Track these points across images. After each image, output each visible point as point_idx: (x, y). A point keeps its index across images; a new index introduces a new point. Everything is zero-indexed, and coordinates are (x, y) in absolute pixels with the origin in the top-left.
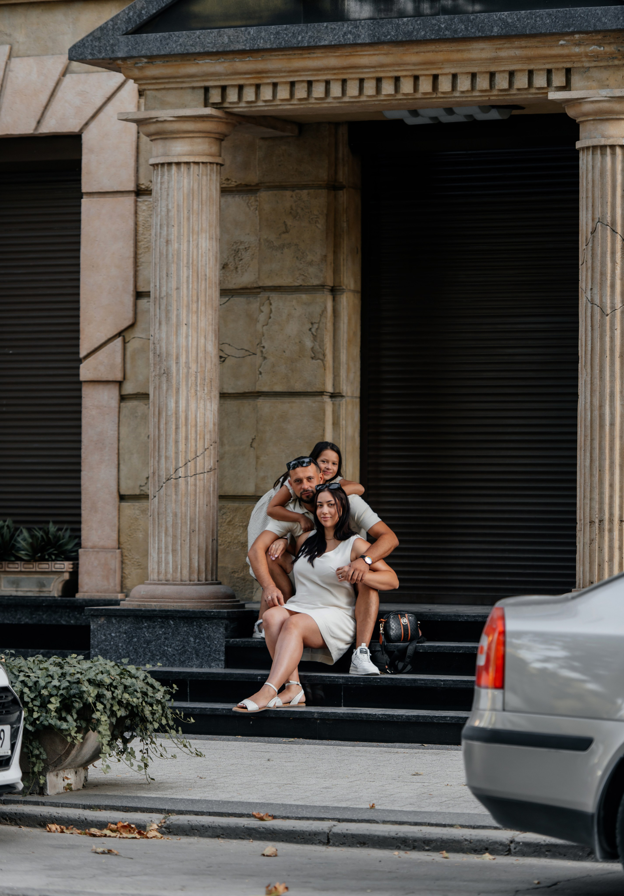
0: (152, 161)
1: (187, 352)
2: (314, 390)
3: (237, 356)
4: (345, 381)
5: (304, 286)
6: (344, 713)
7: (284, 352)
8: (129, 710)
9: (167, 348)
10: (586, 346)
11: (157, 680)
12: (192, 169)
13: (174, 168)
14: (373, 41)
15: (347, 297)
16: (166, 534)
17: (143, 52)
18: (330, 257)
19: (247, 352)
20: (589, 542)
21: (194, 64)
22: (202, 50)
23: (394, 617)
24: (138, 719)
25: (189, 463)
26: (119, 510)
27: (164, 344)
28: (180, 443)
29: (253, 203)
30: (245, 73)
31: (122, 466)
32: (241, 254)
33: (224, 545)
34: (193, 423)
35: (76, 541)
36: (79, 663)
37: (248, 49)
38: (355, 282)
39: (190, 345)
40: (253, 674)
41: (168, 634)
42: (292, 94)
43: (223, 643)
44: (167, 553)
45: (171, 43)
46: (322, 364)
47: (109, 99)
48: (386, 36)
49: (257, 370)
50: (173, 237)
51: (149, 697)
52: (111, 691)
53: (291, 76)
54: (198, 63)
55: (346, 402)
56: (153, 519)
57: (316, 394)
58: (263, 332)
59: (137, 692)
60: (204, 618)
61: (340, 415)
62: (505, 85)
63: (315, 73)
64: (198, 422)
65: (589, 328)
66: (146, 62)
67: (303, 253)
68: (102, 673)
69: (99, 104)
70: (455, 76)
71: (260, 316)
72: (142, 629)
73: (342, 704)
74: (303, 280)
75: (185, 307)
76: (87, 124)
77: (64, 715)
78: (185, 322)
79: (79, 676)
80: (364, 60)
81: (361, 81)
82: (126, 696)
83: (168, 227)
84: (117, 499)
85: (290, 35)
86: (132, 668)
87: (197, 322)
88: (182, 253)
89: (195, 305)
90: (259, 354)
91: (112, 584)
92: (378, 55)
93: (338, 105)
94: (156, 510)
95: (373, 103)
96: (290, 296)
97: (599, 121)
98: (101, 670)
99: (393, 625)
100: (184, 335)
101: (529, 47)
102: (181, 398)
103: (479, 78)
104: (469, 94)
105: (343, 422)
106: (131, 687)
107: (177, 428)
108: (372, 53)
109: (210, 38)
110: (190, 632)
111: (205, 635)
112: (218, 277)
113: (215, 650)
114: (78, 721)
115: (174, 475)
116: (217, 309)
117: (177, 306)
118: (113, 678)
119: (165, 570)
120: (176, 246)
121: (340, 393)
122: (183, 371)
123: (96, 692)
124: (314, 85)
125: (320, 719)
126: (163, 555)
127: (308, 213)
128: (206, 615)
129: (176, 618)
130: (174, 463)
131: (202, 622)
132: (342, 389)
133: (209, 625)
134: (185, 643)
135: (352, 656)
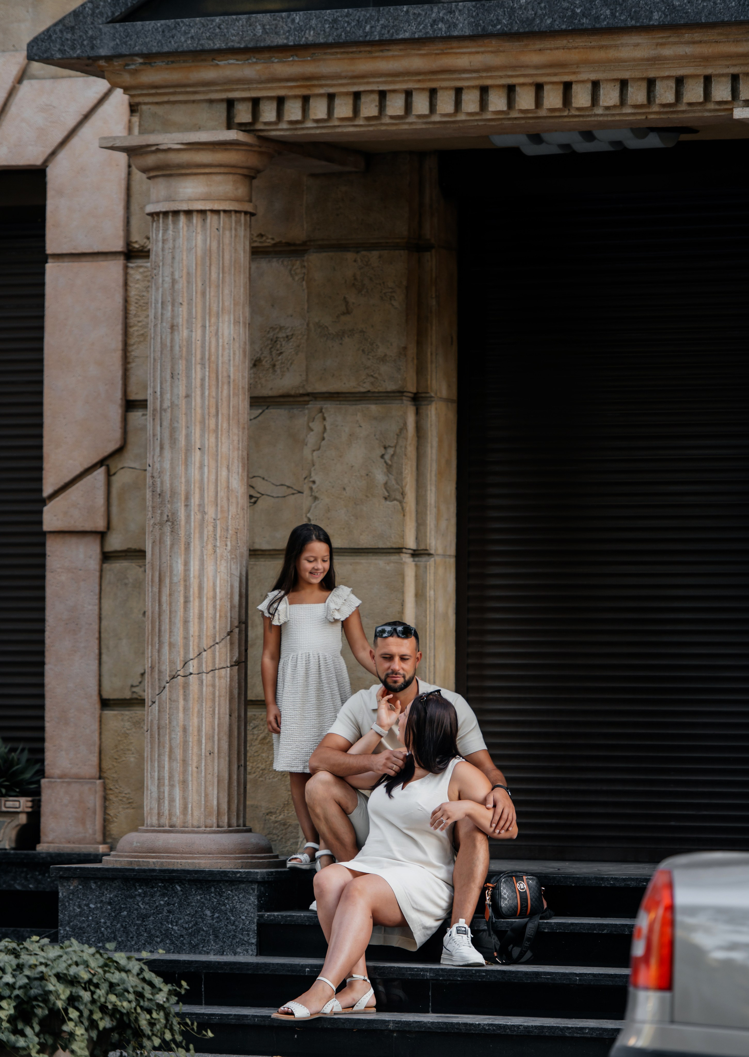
0: (150, 208)
1: (202, 490)
2: (388, 545)
3: (275, 495)
4: (433, 533)
5: (374, 392)
6: (432, 1023)
7: (344, 489)
8: (116, 1019)
9: (171, 484)
11: (158, 974)
12: (208, 221)
13: (182, 219)
14: (475, 32)
15: (436, 409)
16: (170, 758)
17: (137, 48)
18: (412, 350)
19: (290, 489)
21: (212, 65)
22: (223, 46)
23: (507, 880)
24: (129, 1032)
25: (204, 654)
26: (100, 721)
27: (167, 478)
28: (191, 624)
29: (298, 271)
30: (288, 80)
31: (104, 657)
32: (281, 345)
33: (254, 773)
34: (211, 594)
35: (37, 767)
36: (43, 950)
37: (291, 43)
38: (449, 386)
39: (206, 480)
40: (298, 965)
41: (174, 905)
42: (356, 110)
43: (254, 918)
44: (172, 786)
45: (179, 35)
46: (400, 508)
47: (87, 117)
48: (494, 26)
49: (304, 515)
50: (181, 320)
51: (146, 1000)
52: (90, 990)
53: (354, 84)
54: (217, 65)
55: (435, 564)
56: (151, 735)
58: (313, 461)
59: (129, 992)
60: (227, 881)
61: (426, 582)
62: (670, 97)
63: (390, 79)
64: (218, 593)
66: (141, 64)
67: (372, 344)
68: (77, 964)
69: (71, 123)
70: (596, 85)
71: (309, 436)
72: (133, 897)
73: (430, 1009)
74: (372, 383)
75: (198, 424)
76: (53, 154)
77: (20, 1026)
78: (198, 446)
79: (42, 968)
80: (462, 61)
81: (459, 91)
82: (113, 998)
83: (173, 305)
84: (98, 706)
85: (353, 24)
86: (120, 957)
87: (217, 446)
88: (193, 344)
89: (213, 422)
90: (307, 492)
91: (90, 831)
92: (483, 53)
93: (424, 126)
94: (156, 722)
95: (476, 124)
96: (354, 407)
98: (75, 959)
99: (505, 892)
100: (197, 465)
101: (705, 42)
102: (192, 557)
103: (632, 87)
104: (617, 111)
105: (430, 593)
106: (119, 985)
107: (186, 601)
108: (473, 50)
109: (236, 28)
110: (206, 902)
111: (228, 906)
112: (247, 380)
113: (242, 929)
114: (42, 1036)
115: (182, 670)
116: (246, 426)
117: (187, 422)
118: (92, 972)
119: (169, 810)
120: (185, 333)
121: (426, 550)
122: (195, 517)
123: (68, 993)
124: (389, 97)
125: (398, 1031)
126: (167, 789)
127: (380, 284)
128: (229, 877)
129: (184, 882)
130: (182, 653)
131: (223, 887)
132: (430, 544)
133: (234, 891)
134: (199, 918)
135: (445, 938)
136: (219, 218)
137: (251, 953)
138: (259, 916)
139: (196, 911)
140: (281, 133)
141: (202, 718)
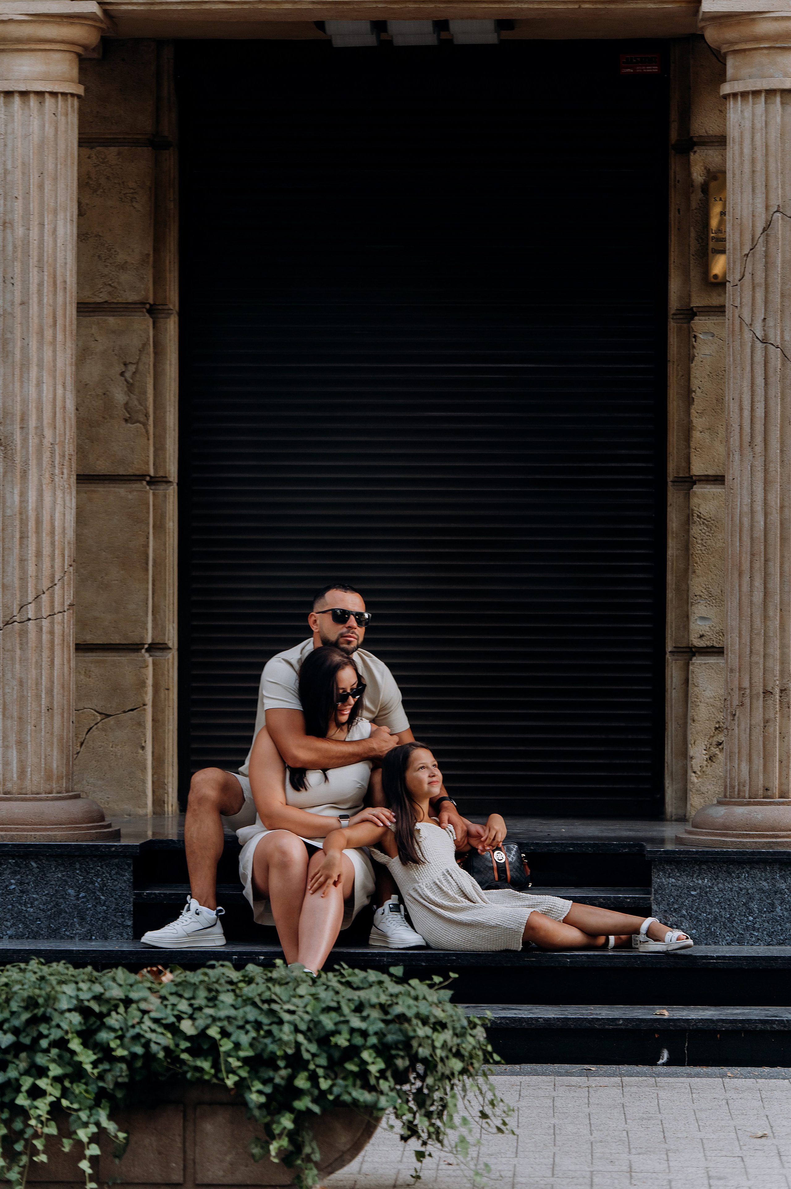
1: (40, 410)
2: (131, 471)
4: (172, 458)
5: (110, 303)
9: (4, 404)
10: (752, 410)
12: (46, 104)
15: (170, 323)
18: (151, 258)
20: (762, 725)
28: (28, 563)
34: (49, 528)
41: (28, 883)
43: (129, 897)
44: (6, 747)
46: (144, 430)
50: (16, 216)
55: (170, 491)
57: (133, 478)
64: (56, 528)
65: (760, 380)
74: (110, 293)
75: (35, 335)
78: (35, 360)
87: (55, 360)
88: (30, 244)
89: (50, 333)
96: (88, 319)
97: (779, 51)
100: (35, 382)
102: (29, 487)
105: (170, 525)
107: (23, 537)
110: (69, 880)
111: (96, 884)
113: (115, 910)
115: (18, 615)
117: (22, 333)
119: (4, 775)
120: (20, 231)
121: (166, 477)
122: (33, 441)
127: (119, 184)
128: (102, 851)
129: (42, 858)
130: (18, 596)
131: (90, 862)
132: (169, 470)
133: (104, 867)
134: (60, 898)
135: (376, 916)
136: (57, 102)
137: (126, 936)
138: (135, 894)
139: (56, 890)
140: (135, 7)
141: (41, 669)
